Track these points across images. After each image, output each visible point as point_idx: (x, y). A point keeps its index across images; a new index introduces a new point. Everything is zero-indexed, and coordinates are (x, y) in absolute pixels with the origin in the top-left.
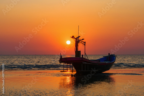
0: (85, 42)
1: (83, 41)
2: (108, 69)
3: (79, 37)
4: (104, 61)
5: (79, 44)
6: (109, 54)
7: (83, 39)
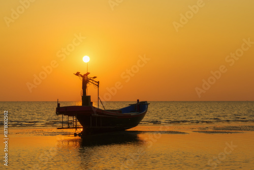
0: (98, 82)
1: (94, 79)
2: (135, 125)
3: (88, 73)
5: (88, 85)
6: (138, 100)
7: (95, 77)
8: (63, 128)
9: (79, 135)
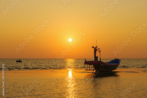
0: (100, 51)
2: (115, 69)
3: (97, 47)
4: (112, 63)
5: (96, 52)
6: (115, 58)
7: (99, 49)
8: (87, 70)
9: (95, 73)
